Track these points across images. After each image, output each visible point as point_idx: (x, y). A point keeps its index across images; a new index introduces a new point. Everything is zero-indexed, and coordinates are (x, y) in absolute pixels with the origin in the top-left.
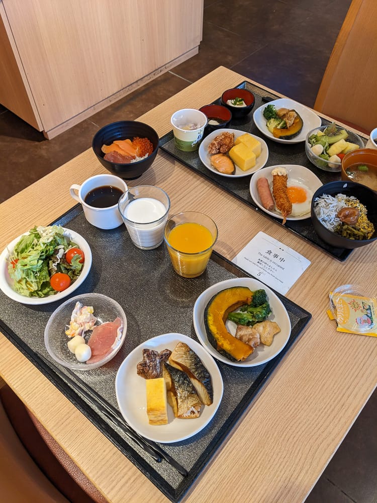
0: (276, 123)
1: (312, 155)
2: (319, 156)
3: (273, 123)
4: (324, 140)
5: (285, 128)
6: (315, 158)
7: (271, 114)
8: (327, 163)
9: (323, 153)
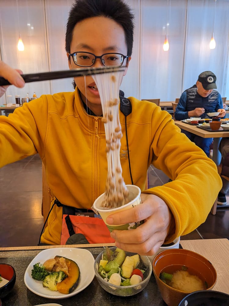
0: (54, 278)
1: (114, 289)
2: (121, 285)
3: (51, 280)
4: (114, 267)
5: (65, 277)
6: (118, 289)
7: (42, 273)
8: (133, 288)
9: (122, 281)
